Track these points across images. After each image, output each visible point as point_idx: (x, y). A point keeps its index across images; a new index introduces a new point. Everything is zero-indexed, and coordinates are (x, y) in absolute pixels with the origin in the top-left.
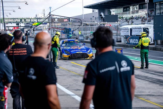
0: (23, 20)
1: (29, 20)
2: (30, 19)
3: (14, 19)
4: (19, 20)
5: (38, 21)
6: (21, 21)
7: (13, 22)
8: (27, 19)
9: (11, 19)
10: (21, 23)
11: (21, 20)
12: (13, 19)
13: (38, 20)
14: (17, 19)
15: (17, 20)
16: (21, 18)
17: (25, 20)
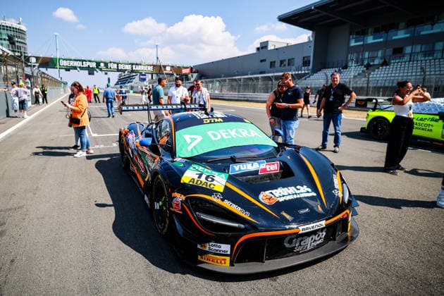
0: (102, 65)
1: (115, 66)
2: (118, 64)
3: (83, 61)
4: (94, 65)
5: (132, 68)
6: (97, 67)
7: (80, 67)
8: (111, 62)
9: (77, 60)
10: (97, 70)
11: (98, 64)
12: (80, 61)
13: (134, 66)
14: (90, 61)
15: (88, 63)
16: (98, 60)
17: (106, 65)
